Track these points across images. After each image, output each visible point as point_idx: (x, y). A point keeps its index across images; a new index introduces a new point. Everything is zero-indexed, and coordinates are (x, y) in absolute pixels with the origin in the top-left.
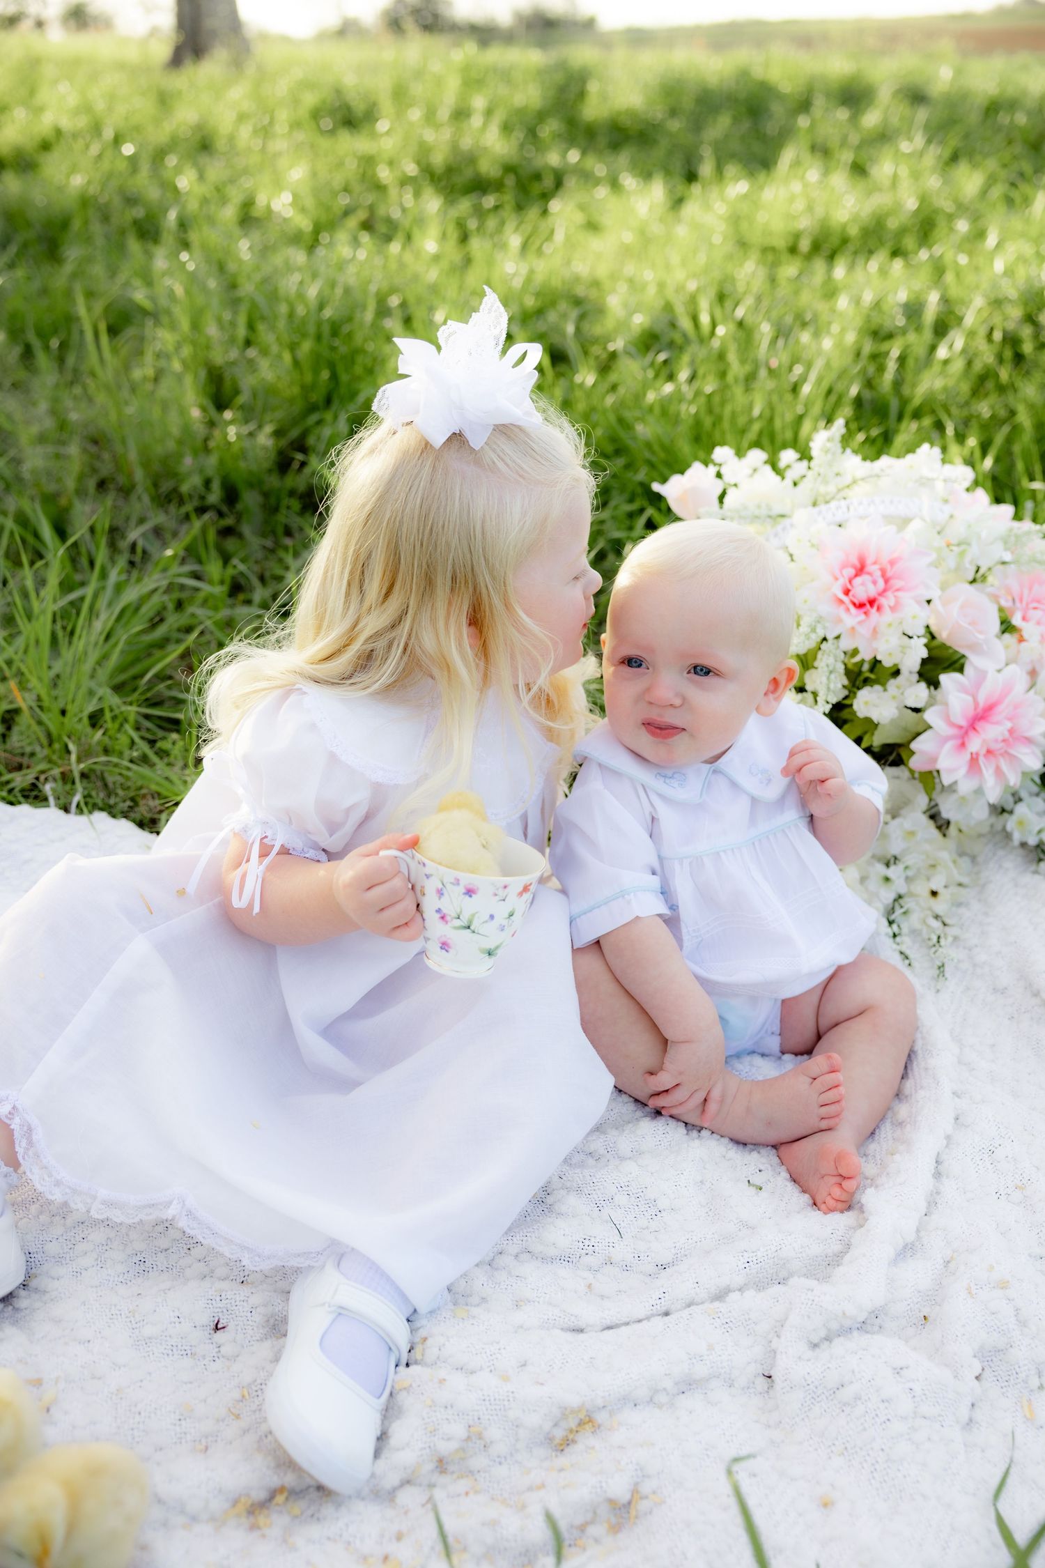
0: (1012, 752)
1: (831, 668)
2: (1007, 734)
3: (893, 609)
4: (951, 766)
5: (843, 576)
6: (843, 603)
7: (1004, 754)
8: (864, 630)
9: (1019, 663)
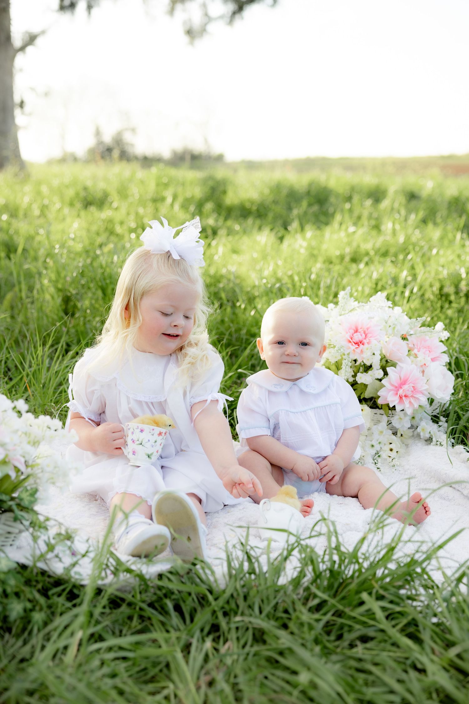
0: (415, 396)
1: (346, 364)
2: (413, 389)
3: (368, 343)
4: (393, 400)
5: (350, 332)
6: (350, 342)
7: (412, 396)
8: (358, 351)
9: (416, 365)
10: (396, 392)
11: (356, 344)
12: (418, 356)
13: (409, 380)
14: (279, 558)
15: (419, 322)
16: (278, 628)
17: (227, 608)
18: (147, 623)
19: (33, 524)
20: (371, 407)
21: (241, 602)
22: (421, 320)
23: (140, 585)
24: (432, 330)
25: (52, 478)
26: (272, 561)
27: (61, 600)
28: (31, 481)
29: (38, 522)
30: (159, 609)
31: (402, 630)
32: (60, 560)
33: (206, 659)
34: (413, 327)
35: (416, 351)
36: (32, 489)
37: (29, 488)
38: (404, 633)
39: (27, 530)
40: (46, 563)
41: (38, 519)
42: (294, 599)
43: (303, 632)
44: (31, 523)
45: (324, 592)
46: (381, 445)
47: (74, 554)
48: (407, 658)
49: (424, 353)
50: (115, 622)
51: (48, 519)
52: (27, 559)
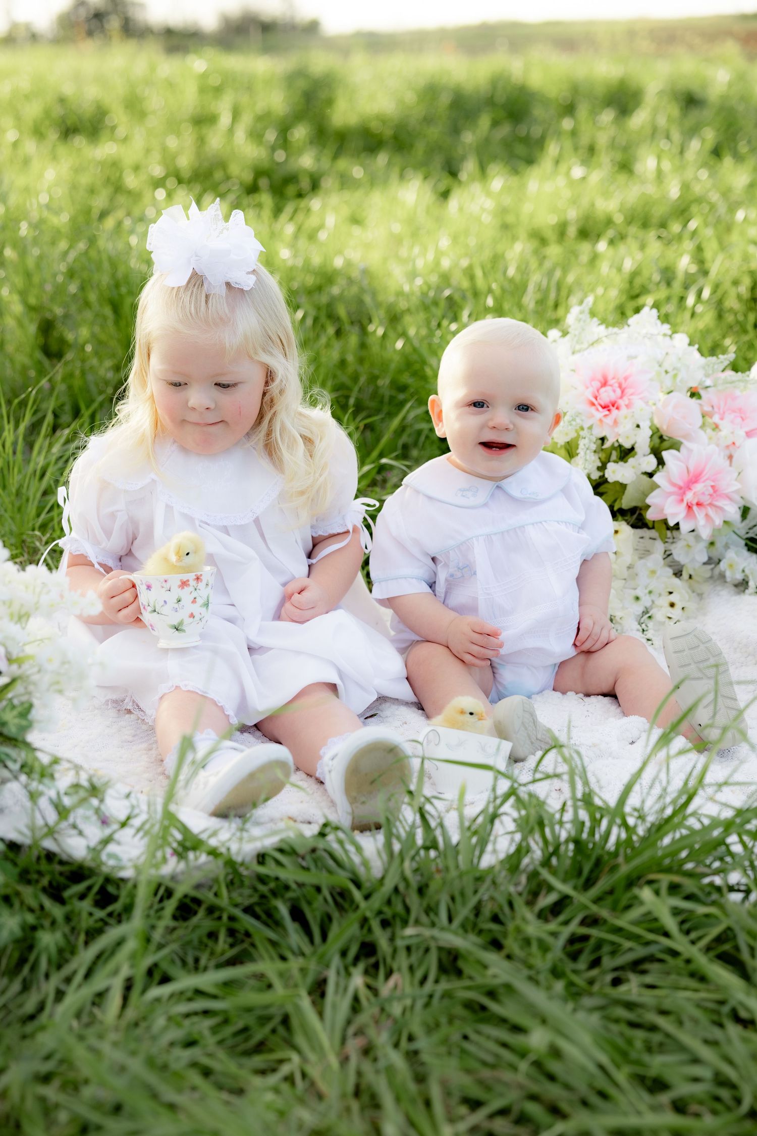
0: (715, 503)
1: (587, 446)
2: (711, 491)
4: (674, 512)
5: (592, 386)
6: (593, 404)
7: (711, 504)
8: (609, 421)
9: (718, 445)
10: (679, 498)
11: (604, 407)
12: (721, 427)
13: (704, 473)
14: (480, 820)
15: (722, 362)
16: (484, 948)
17: (388, 912)
18: (245, 945)
19: (26, 768)
20: (634, 526)
21: (414, 901)
22: (725, 359)
23: (227, 875)
24: (747, 378)
25: (58, 683)
26: (467, 824)
27: (86, 905)
28: (18, 688)
29: (36, 765)
30: (264, 916)
31: (708, 949)
32: (81, 833)
33: (356, 1006)
34: (711, 372)
35: (716, 419)
36: (22, 703)
37: (16, 702)
38: (712, 954)
39: (16, 778)
40: (55, 840)
41: (36, 759)
42: (510, 895)
43: (530, 954)
44: (22, 767)
45: (564, 881)
46: (653, 597)
47: (104, 822)
48: (722, 1003)
49: (732, 422)
50: (186, 945)
51: (56, 761)
52: (21, 833)
